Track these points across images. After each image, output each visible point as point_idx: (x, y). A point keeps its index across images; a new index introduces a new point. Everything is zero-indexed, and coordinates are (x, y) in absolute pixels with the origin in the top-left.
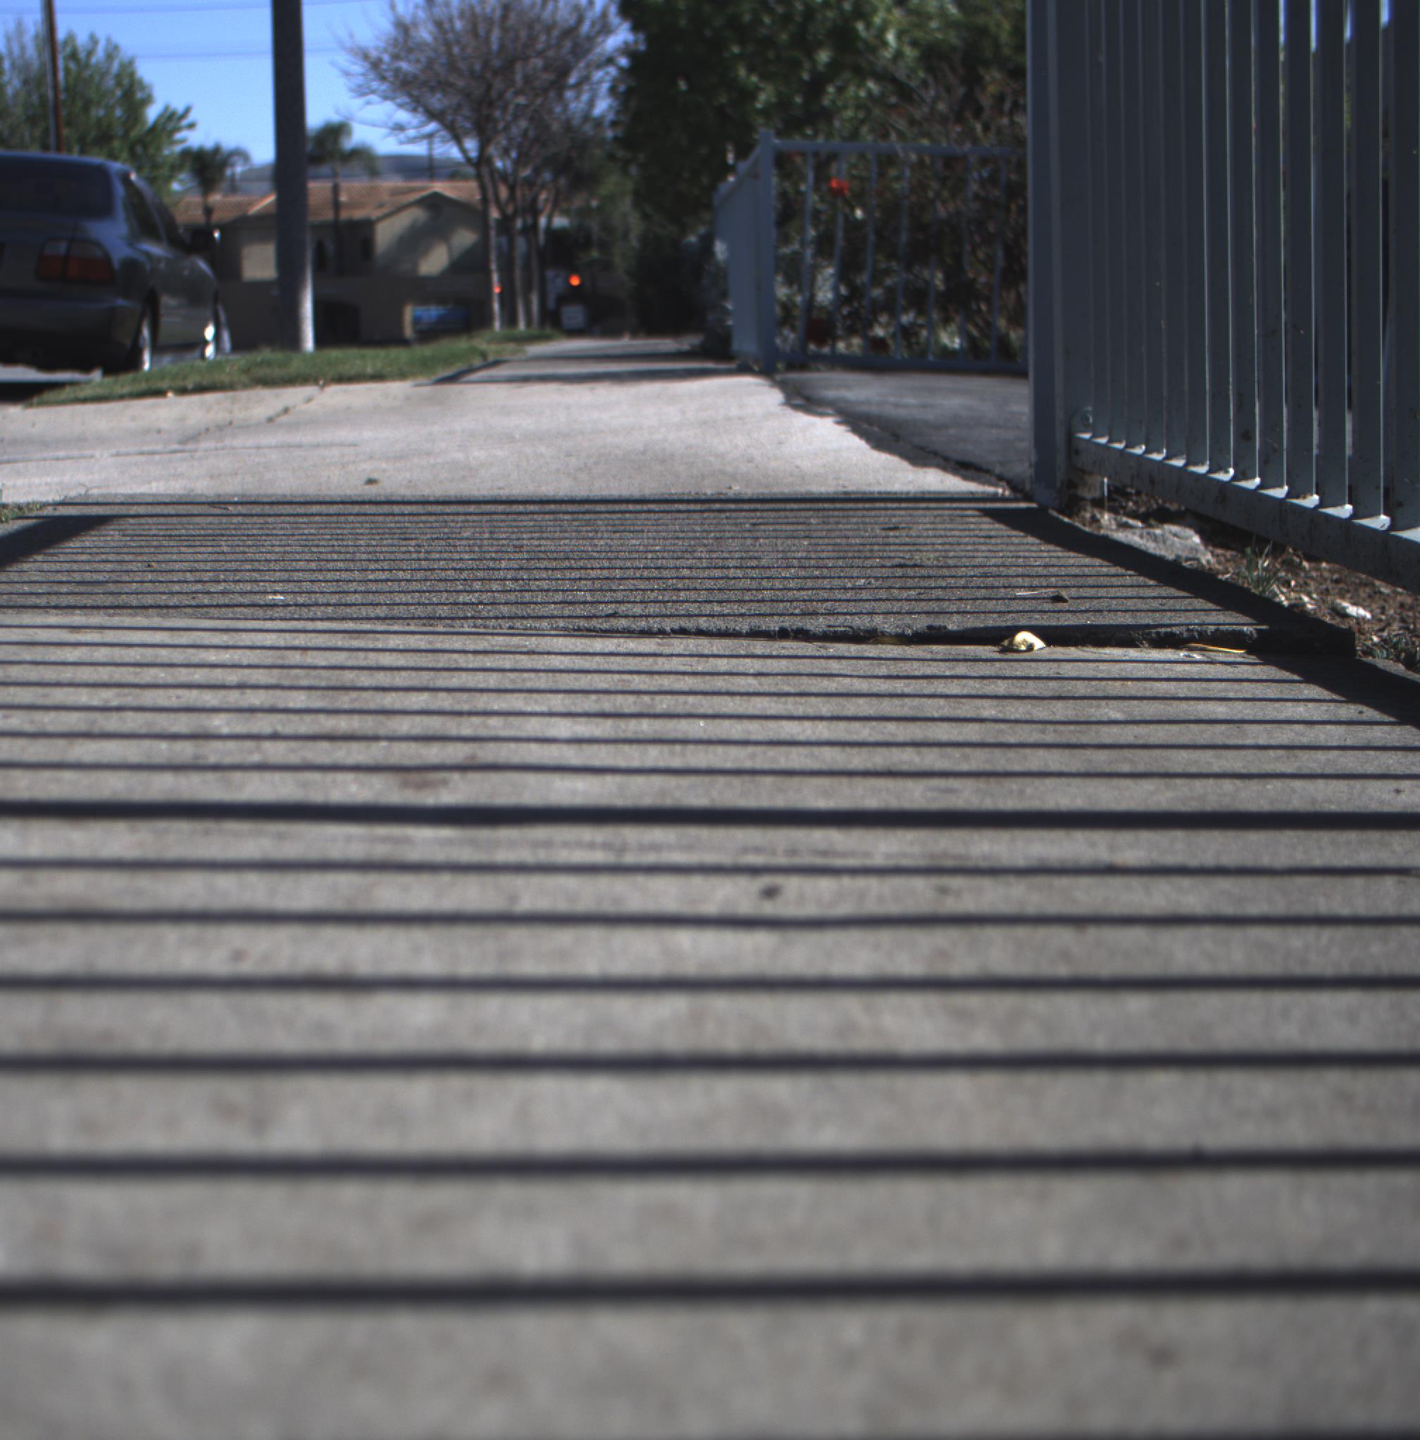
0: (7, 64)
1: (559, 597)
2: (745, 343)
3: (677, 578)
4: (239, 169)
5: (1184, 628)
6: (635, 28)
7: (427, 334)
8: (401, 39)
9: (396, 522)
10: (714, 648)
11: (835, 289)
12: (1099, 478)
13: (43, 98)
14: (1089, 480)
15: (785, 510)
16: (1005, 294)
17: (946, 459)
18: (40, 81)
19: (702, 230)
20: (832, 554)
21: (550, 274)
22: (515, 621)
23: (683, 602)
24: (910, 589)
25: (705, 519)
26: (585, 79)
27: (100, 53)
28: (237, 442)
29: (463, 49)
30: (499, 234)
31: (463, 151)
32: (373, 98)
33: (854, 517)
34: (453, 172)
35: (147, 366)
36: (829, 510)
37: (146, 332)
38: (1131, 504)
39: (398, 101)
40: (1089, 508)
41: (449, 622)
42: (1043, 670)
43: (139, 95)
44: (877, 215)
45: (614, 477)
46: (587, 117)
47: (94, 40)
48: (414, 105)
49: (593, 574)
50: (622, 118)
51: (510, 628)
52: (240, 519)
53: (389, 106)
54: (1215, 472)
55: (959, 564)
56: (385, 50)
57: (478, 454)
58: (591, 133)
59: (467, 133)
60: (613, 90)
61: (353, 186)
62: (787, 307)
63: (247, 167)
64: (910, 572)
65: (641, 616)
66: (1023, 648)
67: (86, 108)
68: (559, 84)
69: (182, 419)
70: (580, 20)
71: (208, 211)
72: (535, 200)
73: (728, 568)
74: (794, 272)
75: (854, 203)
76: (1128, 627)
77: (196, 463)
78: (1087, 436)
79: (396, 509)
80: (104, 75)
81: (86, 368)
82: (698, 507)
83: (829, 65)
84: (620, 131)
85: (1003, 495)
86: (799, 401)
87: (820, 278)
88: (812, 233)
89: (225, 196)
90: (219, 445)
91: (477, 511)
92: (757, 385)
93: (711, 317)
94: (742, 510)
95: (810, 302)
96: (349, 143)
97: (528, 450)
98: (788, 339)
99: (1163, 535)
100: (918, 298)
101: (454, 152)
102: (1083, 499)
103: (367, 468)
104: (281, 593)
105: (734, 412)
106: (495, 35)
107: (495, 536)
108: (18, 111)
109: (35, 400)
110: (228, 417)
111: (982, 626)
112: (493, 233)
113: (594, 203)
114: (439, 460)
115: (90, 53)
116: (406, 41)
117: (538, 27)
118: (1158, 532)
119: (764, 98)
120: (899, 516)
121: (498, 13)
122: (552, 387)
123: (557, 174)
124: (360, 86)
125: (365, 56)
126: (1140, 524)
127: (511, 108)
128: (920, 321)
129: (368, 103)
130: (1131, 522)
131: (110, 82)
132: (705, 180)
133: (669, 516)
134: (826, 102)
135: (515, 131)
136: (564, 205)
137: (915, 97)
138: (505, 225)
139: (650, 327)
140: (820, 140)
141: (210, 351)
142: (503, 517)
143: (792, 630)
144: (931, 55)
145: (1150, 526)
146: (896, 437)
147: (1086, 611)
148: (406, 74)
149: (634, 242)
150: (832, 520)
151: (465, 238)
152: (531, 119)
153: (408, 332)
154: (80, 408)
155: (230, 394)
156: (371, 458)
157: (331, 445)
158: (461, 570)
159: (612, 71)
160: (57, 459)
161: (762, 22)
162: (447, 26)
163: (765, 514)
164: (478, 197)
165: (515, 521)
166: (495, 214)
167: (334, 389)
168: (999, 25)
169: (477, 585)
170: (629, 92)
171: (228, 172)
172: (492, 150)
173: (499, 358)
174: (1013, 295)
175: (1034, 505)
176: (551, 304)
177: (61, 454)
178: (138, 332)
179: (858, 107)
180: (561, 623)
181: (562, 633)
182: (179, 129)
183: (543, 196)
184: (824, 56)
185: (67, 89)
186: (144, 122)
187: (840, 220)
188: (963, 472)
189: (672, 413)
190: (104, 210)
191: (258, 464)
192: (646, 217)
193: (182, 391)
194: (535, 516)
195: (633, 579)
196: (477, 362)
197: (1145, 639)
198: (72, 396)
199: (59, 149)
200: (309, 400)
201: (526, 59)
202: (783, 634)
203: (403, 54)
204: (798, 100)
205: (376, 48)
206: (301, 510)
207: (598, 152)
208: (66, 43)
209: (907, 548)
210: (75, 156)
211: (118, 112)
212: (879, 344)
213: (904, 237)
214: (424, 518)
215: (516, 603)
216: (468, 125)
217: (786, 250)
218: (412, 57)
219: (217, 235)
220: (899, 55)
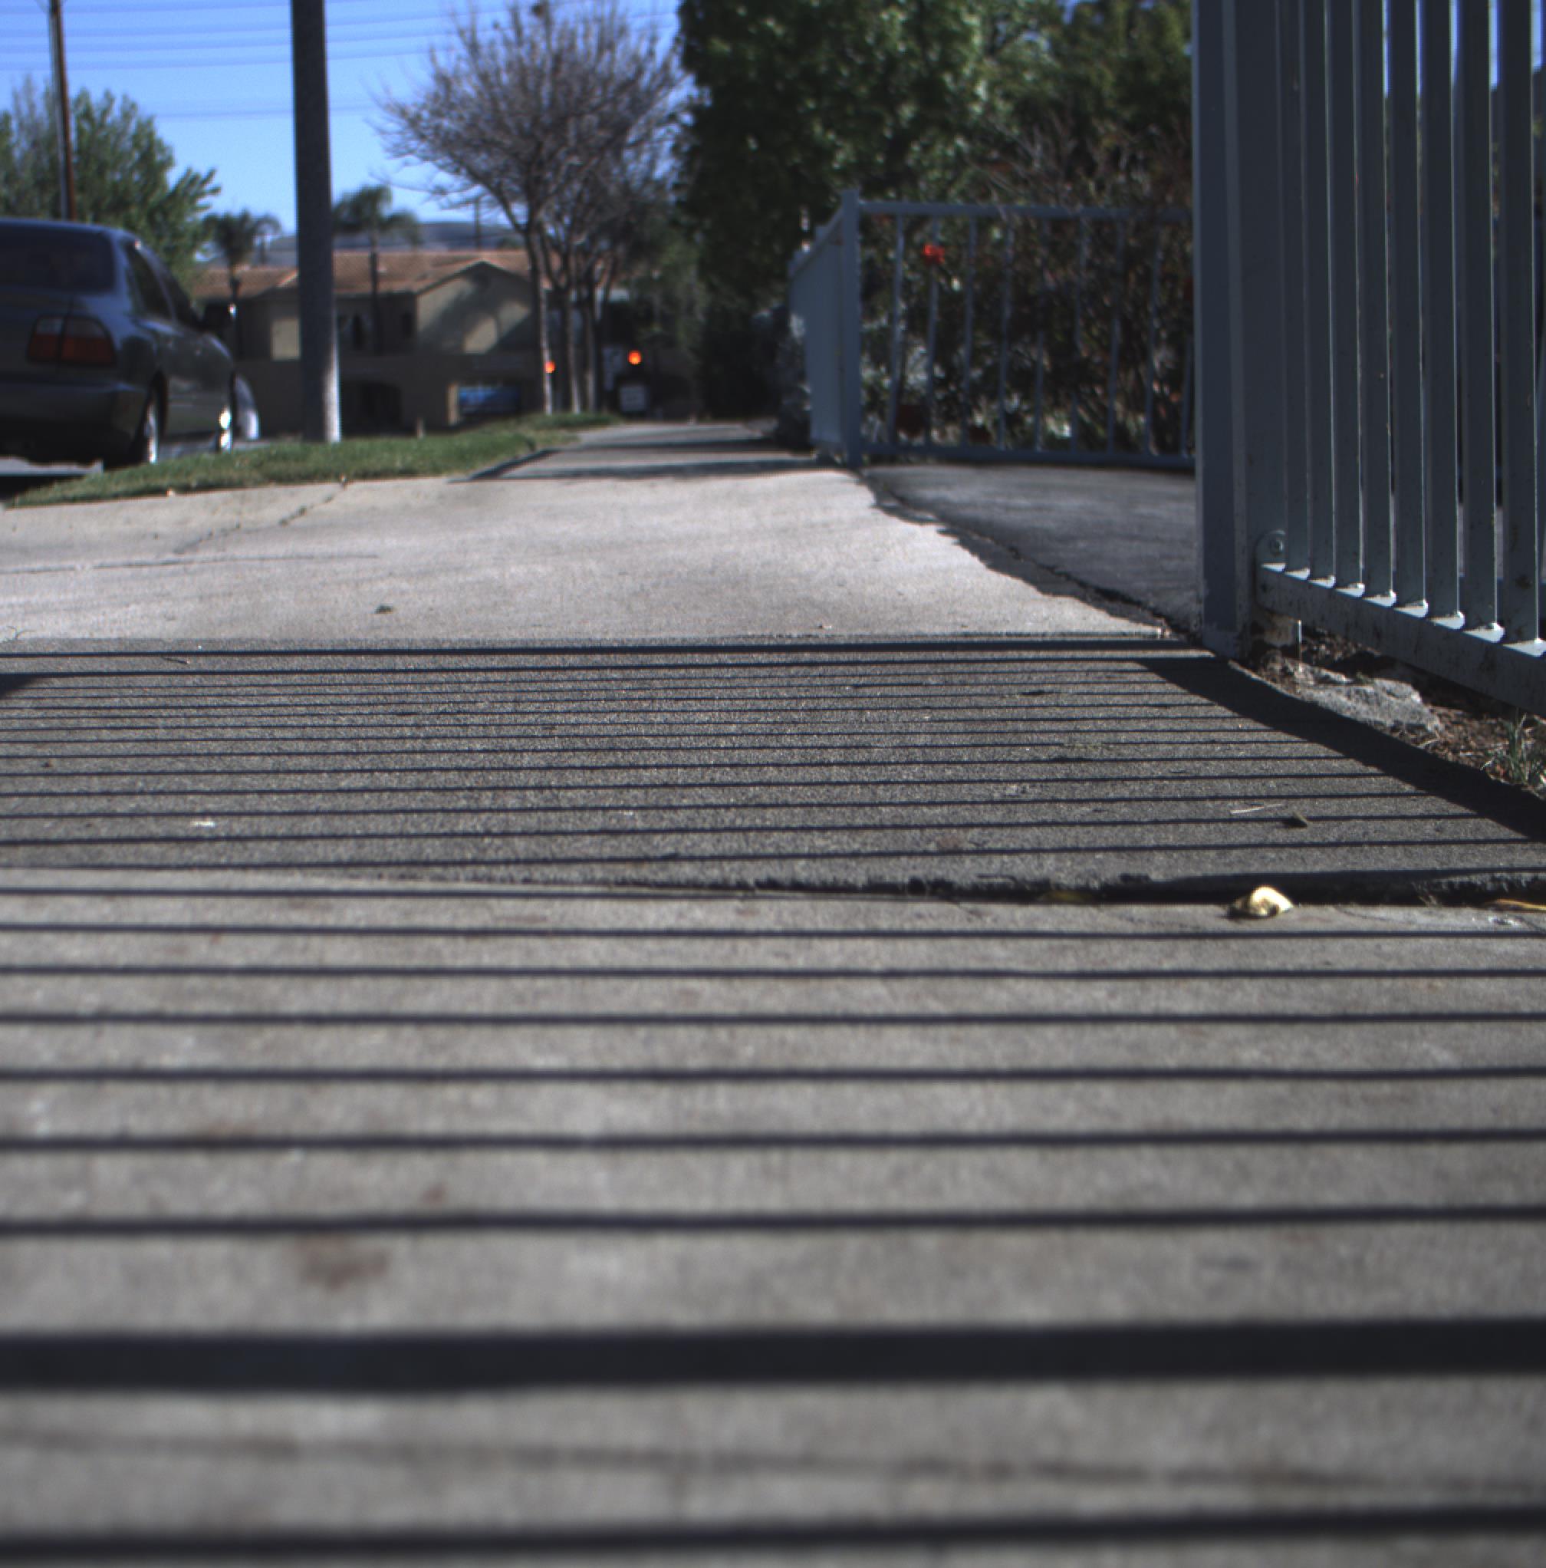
0: (14, 125)
1: (598, 821)
2: (826, 431)
3: (760, 784)
4: (269, 238)
5: (1487, 876)
6: (700, 82)
7: (474, 418)
8: (442, 93)
9: (396, 684)
10: (819, 918)
11: (929, 370)
12: (1292, 620)
13: (53, 161)
14: (1280, 622)
15: (893, 662)
16: (1122, 375)
17: (1082, 584)
18: (50, 142)
19: (776, 303)
20: (967, 739)
21: (607, 351)
22: (533, 868)
23: (771, 829)
24: (1080, 801)
25: (792, 677)
26: (646, 137)
27: (116, 112)
28: (240, 552)
29: (510, 104)
30: (550, 308)
31: (511, 217)
32: (411, 158)
33: (983, 673)
34: (501, 242)
35: (153, 458)
36: (949, 662)
37: (152, 420)
38: (1323, 647)
39: (440, 162)
40: (1279, 658)
41: (438, 870)
42: (1304, 955)
43: (158, 158)
44: (977, 287)
45: (677, 606)
46: (647, 180)
47: (109, 98)
48: (456, 166)
49: (647, 776)
50: (686, 180)
51: (526, 881)
52: (196, 679)
53: (429, 167)
54: (1473, 628)
55: (1138, 756)
56: (424, 107)
57: (517, 571)
58: (652, 197)
59: (515, 197)
60: (675, 150)
61: (393, 256)
62: (874, 390)
63: (277, 237)
64: (1075, 770)
65: (713, 858)
66: (1264, 912)
67: (101, 172)
68: (615, 143)
69: (184, 522)
70: (640, 72)
71: (235, 284)
72: (590, 271)
73: (829, 764)
74: (881, 349)
75: (950, 273)
76: (1407, 875)
77: (187, 579)
78: (1279, 567)
79: (399, 662)
80: (120, 135)
81: (86, 460)
82: (782, 658)
83: (913, 121)
84: (683, 195)
85: (1162, 636)
86: (892, 503)
87: (911, 361)
88: (902, 306)
89: (254, 266)
90: (219, 555)
91: (501, 665)
92: (843, 482)
93: (786, 402)
94: (839, 663)
95: (900, 385)
96: (387, 210)
97: (576, 566)
98: (875, 426)
99: (1376, 694)
100: (1023, 381)
101: (502, 219)
102: (1273, 647)
103: (382, 589)
104: (213, 815)
105: (818, 517)
106: (546, 89)
107: (521, 708)
108: (26, 175)
109: (18, 499)
110: (235, 519)
111: (1199, 874)
112: (544, 307)
113: (656, 274)
114: (470, 578)
115: (105, 112)
116: (447, 97)
117: (592, 79)
118: (1369, 689)
119: (841, 157)
120: (1041, 672)
121: (549, 64)
122: (607, 483)
123: (614, 242)
124: (396, 146)
125: (402, 112)
126: (1344, 679)
127: (564, 169)
128: (1025, 407)
129: (406, 164)
130: (1333, 675)
131: (126, 144)
132: (777, 248)
133: (746, 672)
134: (910, 161)
135: (568, 195)
136: (623, 277)
137: (1019, 151)
138: (557, 296)
139: (717, 409)
140: (906, 200)
141: (226, 440)
142: (534, 675)
143: (929, 882)
144: (1027, 110)
145: (1358, 682)
146: (1016, 553)
147: (1337, 844)
148: (447, 133)
149: (700, 317)
150: (956, 679)
151: (515, 312)
152: (586, 182)
153: (453, 417)
154: (67, 509)
155: (239, 492)
156: (391, 574)
157: (348, 556)
158: (468, 770)
159: (675, 128)
160: (33, 572)
161: (839, 74)
162: (492, 79)
163: (869, 670)
164: (528, 267)
165: (548, 681)
166: (546, 285)
167: (358, 486)
168: (1101, 76)
169: (486, 800)
170: (694, 153)
171: (257, 241)
172: (542, 215)
173: (548, 447)
174: (1131, 376)
175: (1207, 654)
176: (609, 384)
177: (37, 565)
178: (144, 419)
179: (946, 166)
180: (599, 872)
181: (600, 889)
182: (202, 194)
183: (599, 266)
184: (907, 111)
185: (80, 151)
186: (164, 187)
187: (935, 292)
188: (1107, 603)
189: (745, 517)
190: (104, 282)
191: (259, 580)
192: (712, 288)
193: (185, 489)
194: (575, 673)
195: (701, 786)
196: (523, 453)
197: (1432, 893)
198: (59, 495)
199: (70, 216)
200: (329, 499)
201: (580, 115)
202: (917, 889)
203: (444, 110)
204: (880, 159)
205: (415, 105)
206: (277, 664)
207: (660, 218)
208: (78, 101)
209: (1061, 726)
210: (89, 225)
211: (136, 177)
212: (980, 433)
213: (1007, 312)
214: (432, 677)
215: (538, 833)
216: (516, 188)
217: (869, 326)
218: (454, 113)
219: (232, 310)
220: (990, 108)
